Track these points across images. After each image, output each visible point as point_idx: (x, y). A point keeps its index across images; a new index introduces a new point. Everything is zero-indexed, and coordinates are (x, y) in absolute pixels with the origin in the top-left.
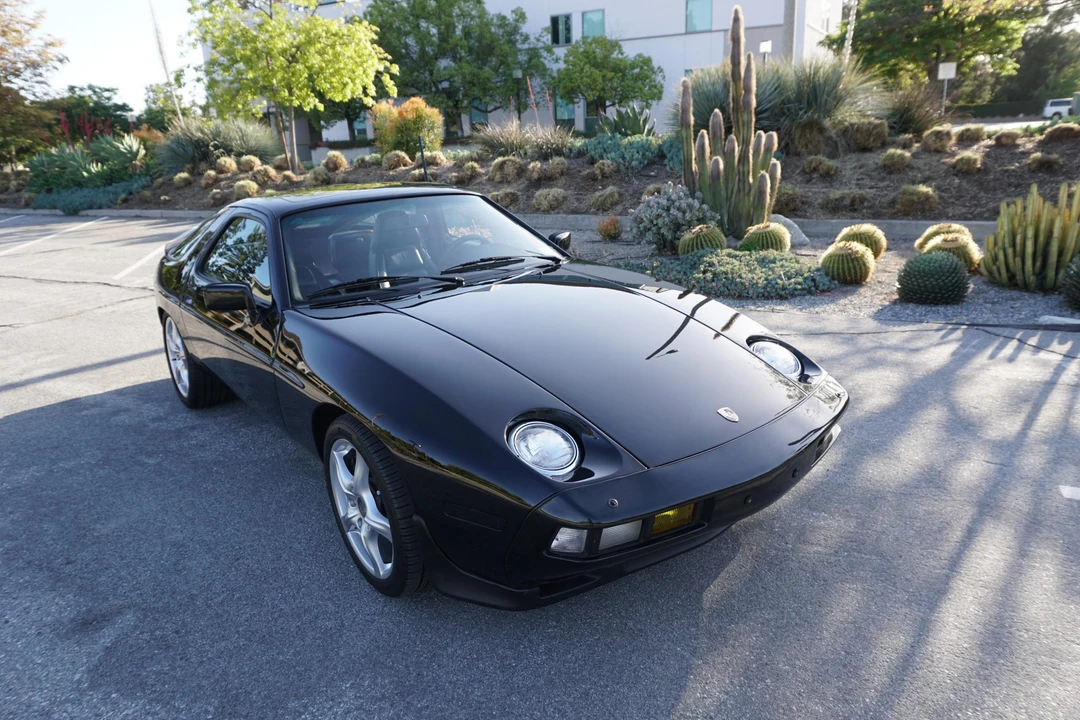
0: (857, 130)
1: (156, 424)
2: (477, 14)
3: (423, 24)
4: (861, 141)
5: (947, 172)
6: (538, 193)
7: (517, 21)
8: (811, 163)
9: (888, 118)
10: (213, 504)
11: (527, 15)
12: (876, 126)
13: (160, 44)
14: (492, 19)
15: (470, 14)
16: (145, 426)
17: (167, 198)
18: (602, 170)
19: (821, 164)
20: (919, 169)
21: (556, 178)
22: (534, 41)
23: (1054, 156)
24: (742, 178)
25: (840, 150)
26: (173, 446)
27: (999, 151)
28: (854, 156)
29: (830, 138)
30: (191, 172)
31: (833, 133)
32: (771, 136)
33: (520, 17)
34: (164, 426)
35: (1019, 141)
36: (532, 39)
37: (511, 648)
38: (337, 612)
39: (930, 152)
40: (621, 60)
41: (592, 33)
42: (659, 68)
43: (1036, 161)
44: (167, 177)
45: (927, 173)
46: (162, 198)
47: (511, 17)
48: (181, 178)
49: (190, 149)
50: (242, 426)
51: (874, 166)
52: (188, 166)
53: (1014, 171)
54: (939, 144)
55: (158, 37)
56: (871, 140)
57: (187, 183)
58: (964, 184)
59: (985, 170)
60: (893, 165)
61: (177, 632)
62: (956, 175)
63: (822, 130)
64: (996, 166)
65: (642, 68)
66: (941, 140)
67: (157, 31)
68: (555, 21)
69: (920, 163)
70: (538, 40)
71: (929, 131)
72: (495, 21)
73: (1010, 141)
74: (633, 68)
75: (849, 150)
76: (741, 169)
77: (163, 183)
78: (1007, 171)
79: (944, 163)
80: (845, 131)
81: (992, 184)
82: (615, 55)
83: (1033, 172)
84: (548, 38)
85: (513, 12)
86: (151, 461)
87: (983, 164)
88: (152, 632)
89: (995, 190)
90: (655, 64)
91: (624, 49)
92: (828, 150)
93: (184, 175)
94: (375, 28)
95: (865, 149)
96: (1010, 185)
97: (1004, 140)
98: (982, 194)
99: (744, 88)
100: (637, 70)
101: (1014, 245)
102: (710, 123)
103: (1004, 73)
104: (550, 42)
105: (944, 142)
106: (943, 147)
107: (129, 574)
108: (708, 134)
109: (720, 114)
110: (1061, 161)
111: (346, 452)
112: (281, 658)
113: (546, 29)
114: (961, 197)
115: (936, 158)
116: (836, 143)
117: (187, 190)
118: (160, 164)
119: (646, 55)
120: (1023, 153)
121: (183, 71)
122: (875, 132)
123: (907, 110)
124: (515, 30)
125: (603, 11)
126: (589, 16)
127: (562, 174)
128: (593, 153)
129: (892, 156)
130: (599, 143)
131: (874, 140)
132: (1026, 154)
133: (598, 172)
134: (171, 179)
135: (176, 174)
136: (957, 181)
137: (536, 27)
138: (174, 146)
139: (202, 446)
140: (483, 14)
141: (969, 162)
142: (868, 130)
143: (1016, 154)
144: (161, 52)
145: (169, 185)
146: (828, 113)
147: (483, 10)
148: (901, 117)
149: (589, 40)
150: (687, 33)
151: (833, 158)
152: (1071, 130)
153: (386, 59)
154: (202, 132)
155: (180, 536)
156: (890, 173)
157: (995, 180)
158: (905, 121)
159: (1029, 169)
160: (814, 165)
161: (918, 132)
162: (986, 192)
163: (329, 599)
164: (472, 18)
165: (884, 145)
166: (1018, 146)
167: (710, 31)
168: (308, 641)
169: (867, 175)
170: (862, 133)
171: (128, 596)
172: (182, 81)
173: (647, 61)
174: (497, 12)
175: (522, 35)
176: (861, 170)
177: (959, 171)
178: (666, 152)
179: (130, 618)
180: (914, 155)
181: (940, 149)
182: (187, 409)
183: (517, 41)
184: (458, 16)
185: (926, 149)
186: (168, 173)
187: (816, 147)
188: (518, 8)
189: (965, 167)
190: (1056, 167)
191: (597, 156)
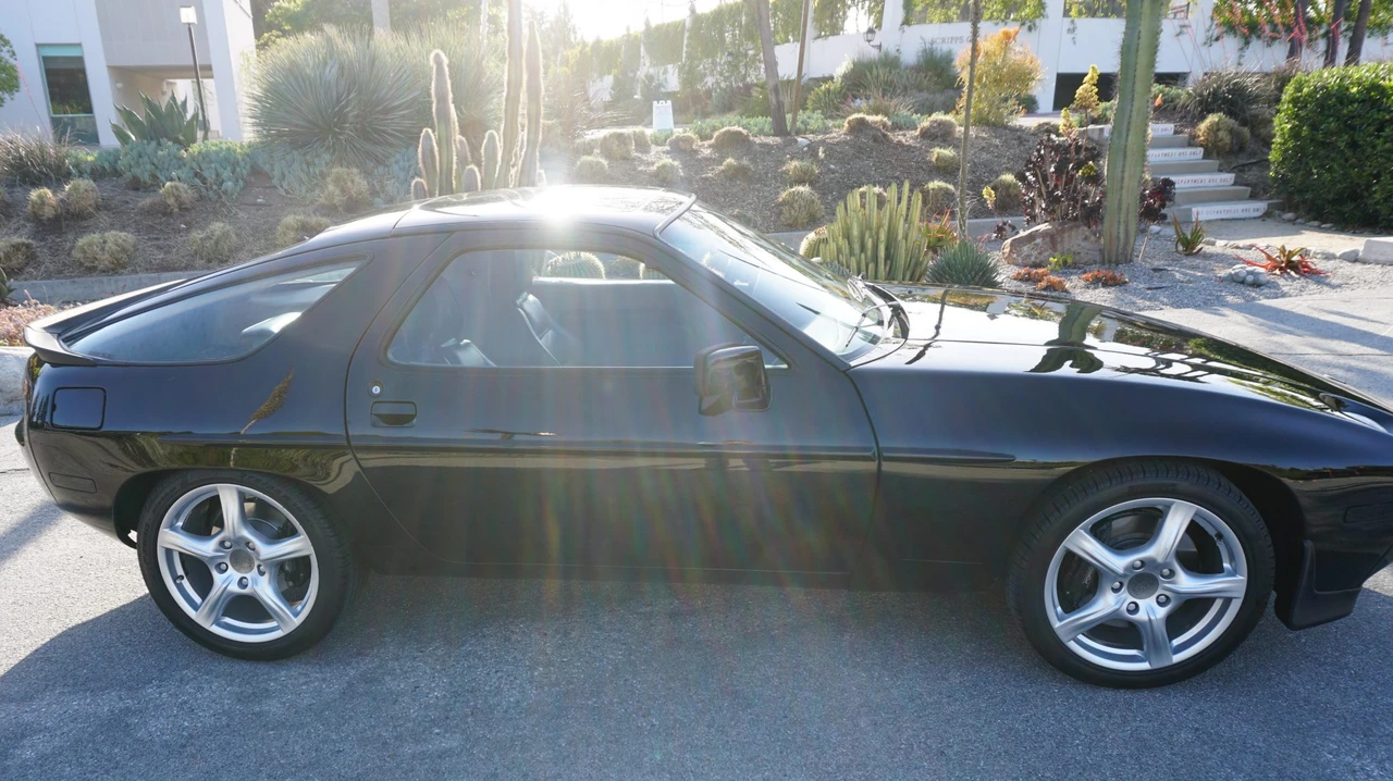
6: (81, 242)
18: (177, 198)
20: (621, 179)
21: (91, 216)
23: (745, 161)
35: (694, 146)
43: (730, 166)
53: (714, 179)
59: (687, 179)
62: (664, 185)
64: (693, 173)
69: (618, 172)
73: (687, 146)
78: (706, 179)
79: (643, 172)
83: (731, 179)
87: (683, 171)
96: (718, 194)
97: (682, 145)
99: (527, 70)
101: (863, 248)
120: (707, 160)
127: (98, 208)
128: (137, 171)
129: (589, 165)
130: (140, 156)
132: (710, 160)
133: (171, 201)
141: (670, 169)
143: (702, 160)
157: (702, 189)
166: (696, 152)
178: (267, 168)
190: (750, 173)
191: (146, 177)
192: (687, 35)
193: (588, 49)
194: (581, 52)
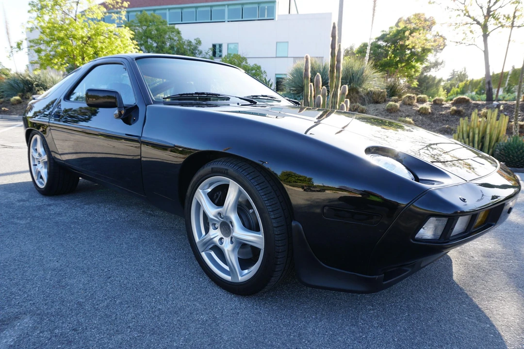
0: (374, 94)
1: (21, 203)
2: (177, 39)
3: (149, 40)
4: (374, 99)
5: (416, 113)
7: (197, 44)
8: (354, 106)
9: (386, 89)
10: (78, 245)
11: (202, 42)
12: (382, 92)
13: (7, 29)
14: (185, 42)
15: (173, 39)
16: (12, 204)
17: (6, 109)
19: (359, 107)
20: (403, 112)
22: (205, 54)
23: (461, 108)
24: (333, 105)
25: (366, 102)
26: (37, 214)
27: (436, 106)
28: (372, 105)
29: (361, 96)
30: (22, 97)
31: (362, 94)
32: (345, 87)
33: (199, 42)
34: (27, 204)
35: (443, 103)
36: (204, 53)
37: (353, 325)
38: (206, 309)
39: (406, 105)
40: (247, 66)
41: (233, 53)
42: (264, 71)
43: (453, 110)
44: (6, 99)
45: (407, 113)
46: (3, 109)
47: (194, 42)
48: (15, 99)
49: (22, 85)
50: (85, 204)
51: (382, 110)
52: (20, 94)
53: (444, 114)
54: (410, 102)
55: (6, 26)
56: (380, 98)
57: (19, 102)
58: (424, 119)
59: (432, 114)
60: (392, 109)
61: (75, 330)
62: (420, 115)
63: (358, 92)
64: (436, 112)
65: (256, 70)
66: (411, 100)
67: (6, 22)
68: (214, 46)
69: (403, 109)
70: (207, 54)
71: (405, 96)
72: (186, 42)
73: (440, 102)
74: (252, 70)
75: (370, 102)
76: (333, 101)
77: (4, 102)
78: (441, 114)
79: (414, 110)
80: (368, 94)
81: (436, 119)
82: (244, 63)
83: (453, 115)
84: (211, 53)
85: (195, 39)
86: (23, 222)
87: (431, 111)
88: (52, 331)
89: (438, 122)
90: (263, 69)
91: (248, 61)
92: (361, 101)
93: (18, 98)
94: (132, 32)
95: (377, 102)
96: (444, 120)
97: (437, 102)
98: (432, 123)
99: (337, 60)
100: (254, 71)
101: (468, 137)
102: (315, 80)
103: (413, 86)
104: (211, 55)
105: (412, 101)
106: (412, 103)
107: (20, 290)
108: (314, 85)
109: (320, 76)
110: (464, 111)
111: (209, 190)
112: (175, 344)
113: (210, 49)
114: (424, 124)
115: (409, 107)
116: (364, 99)
117: (18, 106)
118: (3, 92)
119: (258, 65)
120: (446, 107)
121: (22, 41)
122: (381, 95)
123: (393, 87)
124: (196, 48)
125: (238, 43)
126: (230, 46)
129: (391, 105)
131: (381, 98)
132: (449, 108)
134: (10, 100)
135: (12, 97)
136: (421, 117)
137: (206, 48)
138: (12, 82)
139: (60, 214)
140: (180, 38)
141: (425, 109)
142: (378, 94)
143: (443, 108)
144: (8, 33)
145: (7, 103)
146: (360, 85)
147: (181, 37)
148: (391, 90)
149: (232, 55)
150: (276, 57)
151: (363, 105)
152: (465, 99)
153: (137, 48)
154: (30, 77)
155: (58, 265)
156: (391, 113)
157: (437, 118)
158: (393, 91)
159: (451, 114)
160: (355, 107)
161: (400, 96)
162: (434, 122)
163: (194, 300)
164: (175, 40)
165: (385, 101)
166: (443, 105)
167: (287, 57)
168: (192, 330)
169: (380, 113)
170: (376, 95)
171: (22, 306)
172: (21, 47)
173: (259, 68)
174: (187, 39)
175: (199, 51)
176: (377, 111)
177: (422, 113)
179: (27, 322)
180: (401, 106)
181: (411, 104)
182: (42, 196)
183: (196, 53)
184: (168, 39)
185: (404, 103)
186: (7, 97)
187: (355, 100)
188: (198, 38)
189: (424, 112)
190: (462, 113)
192: (509, 76)
193: (468, 82)
194: (465, 84)
